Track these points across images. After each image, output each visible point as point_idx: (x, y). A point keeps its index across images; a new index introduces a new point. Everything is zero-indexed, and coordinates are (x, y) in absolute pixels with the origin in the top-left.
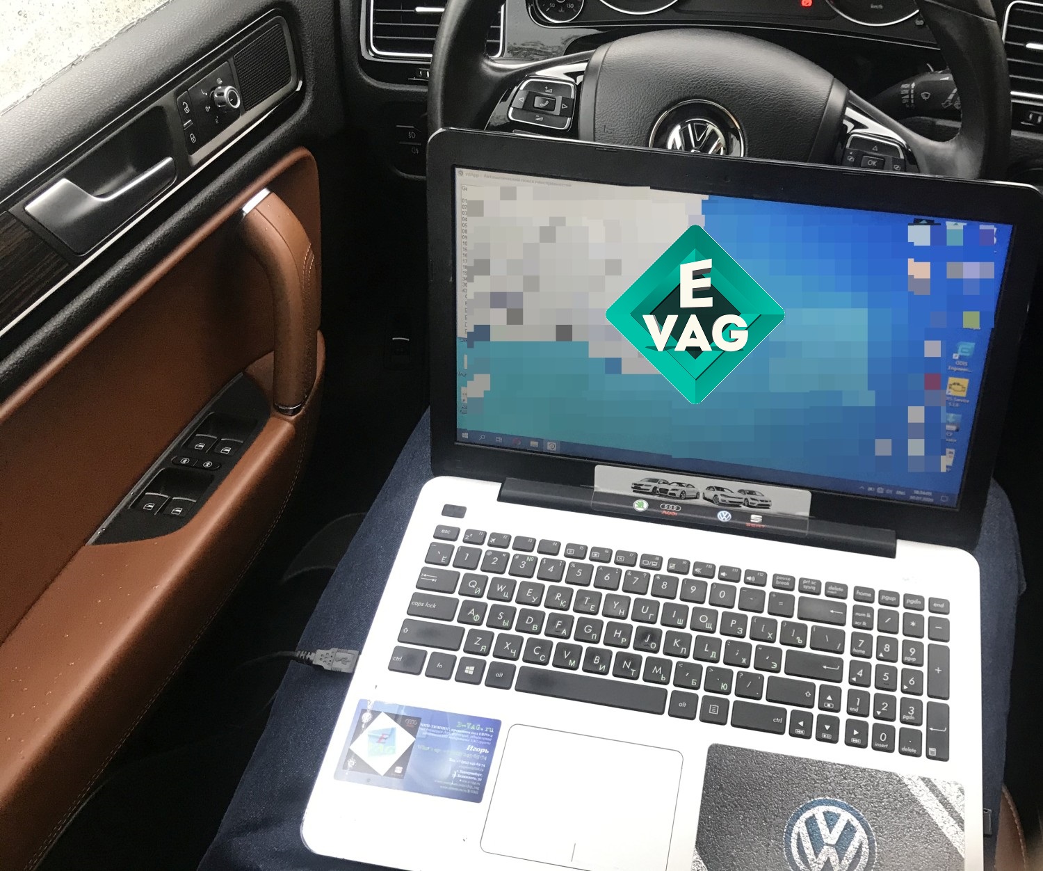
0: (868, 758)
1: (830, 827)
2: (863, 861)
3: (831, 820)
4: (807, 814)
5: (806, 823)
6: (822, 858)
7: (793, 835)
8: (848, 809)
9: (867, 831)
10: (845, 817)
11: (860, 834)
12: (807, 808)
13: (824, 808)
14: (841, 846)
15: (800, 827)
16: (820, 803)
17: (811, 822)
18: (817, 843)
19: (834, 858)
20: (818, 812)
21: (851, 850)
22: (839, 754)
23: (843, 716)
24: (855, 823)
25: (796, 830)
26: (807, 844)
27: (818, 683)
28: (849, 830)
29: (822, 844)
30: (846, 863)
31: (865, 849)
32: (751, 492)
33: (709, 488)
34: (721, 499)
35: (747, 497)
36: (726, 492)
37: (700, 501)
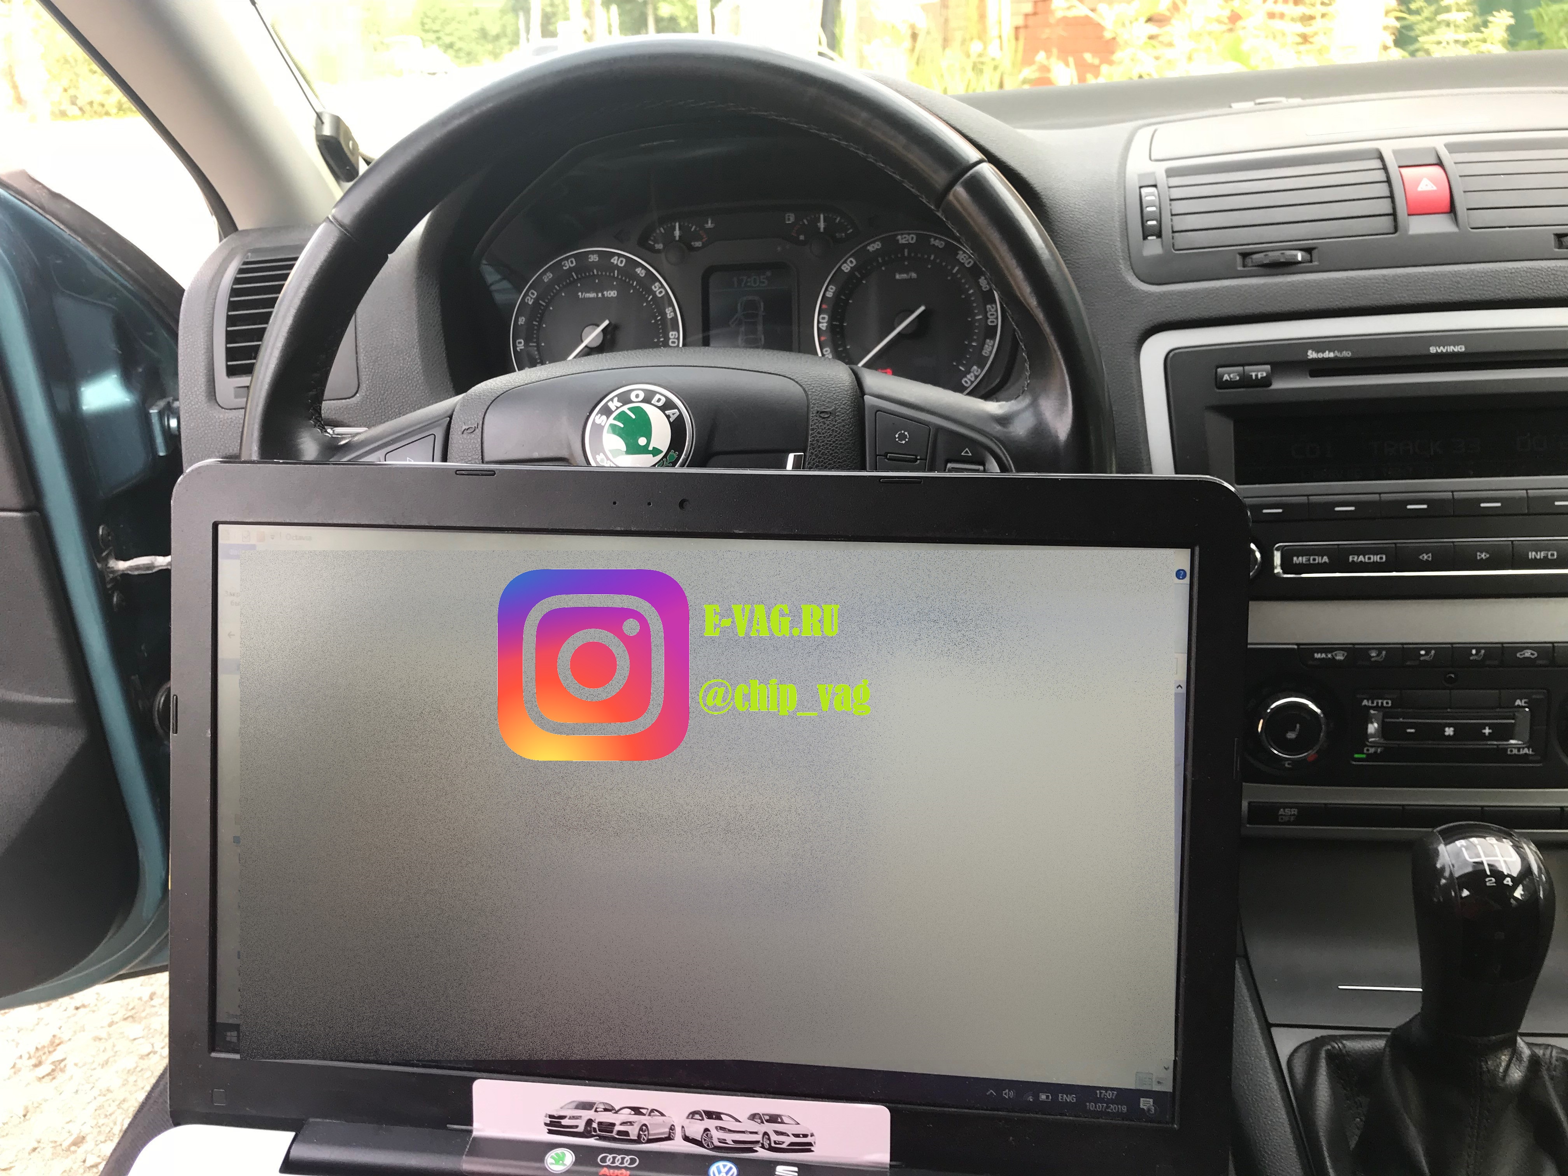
32: (774, 1119)
33: (693, 1114)
34: (716, 1135)
35: (770, 1128)
36: (727, 1123)
37: (678, 1145)
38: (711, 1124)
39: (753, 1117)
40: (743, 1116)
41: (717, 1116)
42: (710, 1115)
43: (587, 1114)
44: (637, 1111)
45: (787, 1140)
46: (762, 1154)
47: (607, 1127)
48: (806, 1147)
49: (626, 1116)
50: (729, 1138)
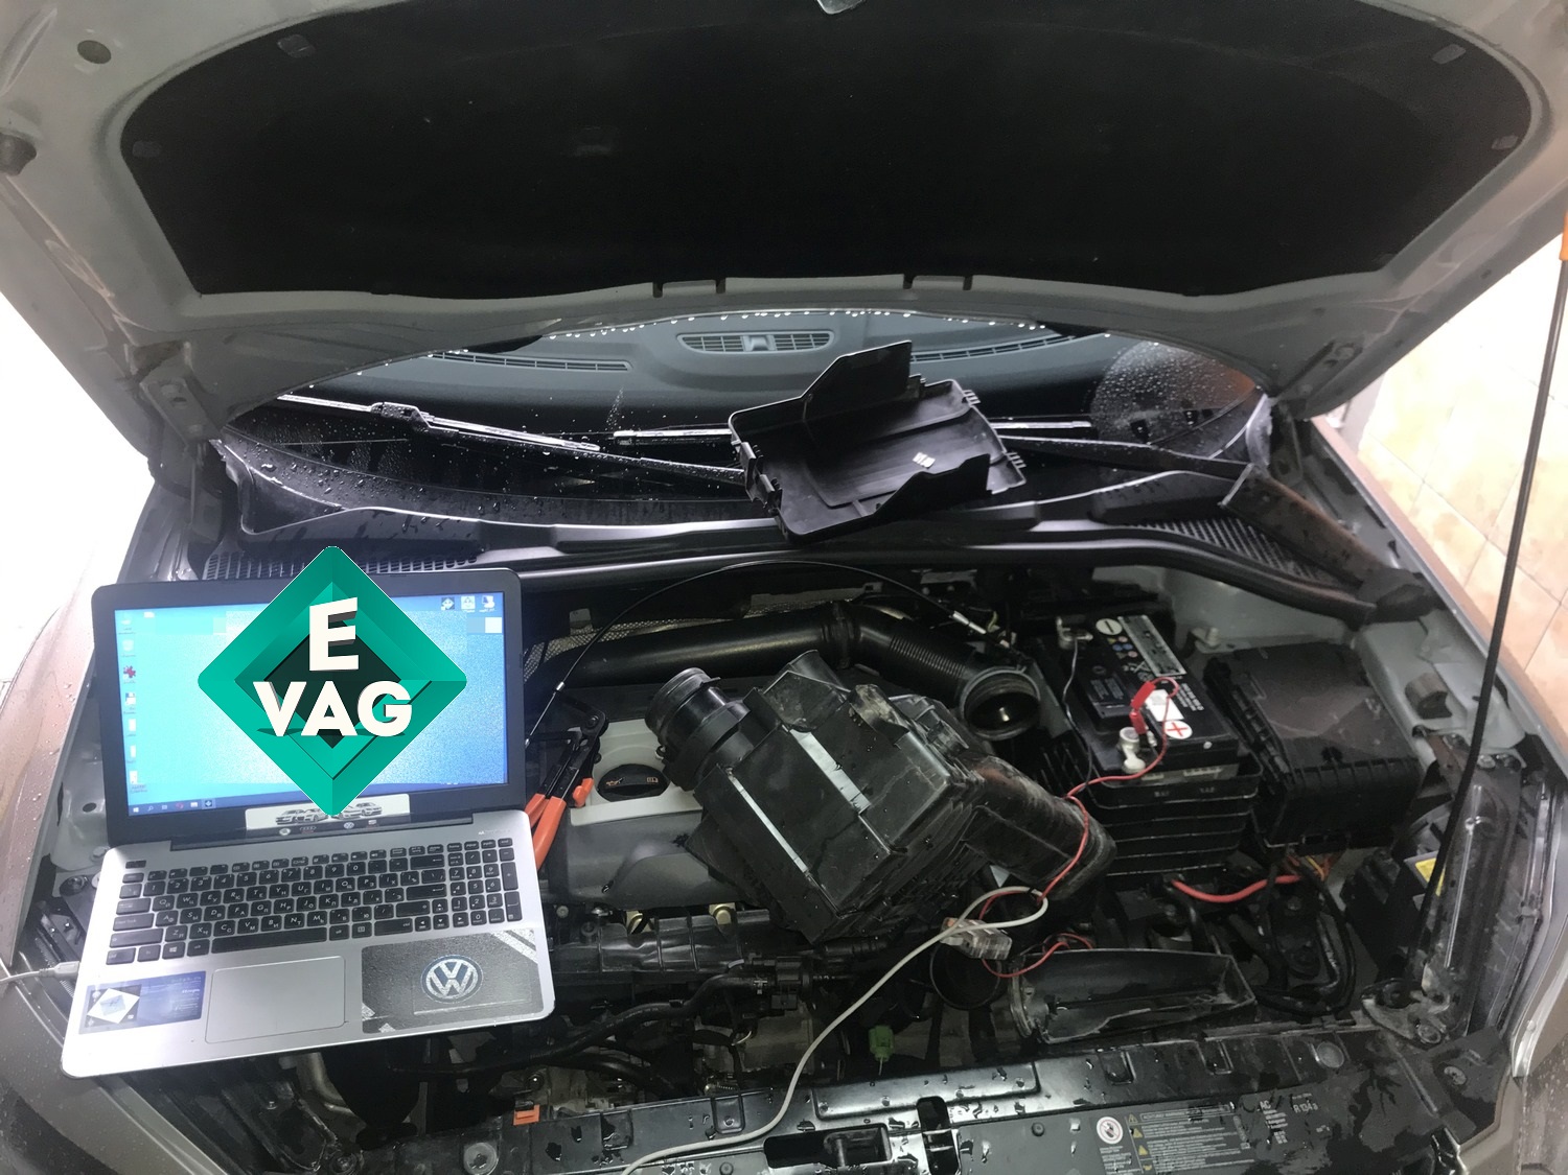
0: (471, 930)
1: (451, 969)
2: (475, 981)
3: (450, 967)
4: (435, 967)
5: (435, 971)
6: (448, 986)
7: (428, 980)
8: (461, 958)
9: (475, 966)
10: (459, 962)
11: (471, 969)
12: (431, 966)
13: (446, 961)
14: (459, 978)
15: (431, 974)
16: (442, 960)
17: (439, 972)
18: (443, 979)
19: (456, 984)
20: (442, 965)
21: (466, 978)
22: (451, 932)
23: (450, 913)
24: (466, 963)
25: (428, 976)
26: (438, 982)
27: (431, 901)
28: (463, 969)
29: (447, 979)
30: (464, 985)
31: (475, 975)
32: (366, 805)
35: (364, 808)
39: (358, 805)
43: (293, 816)
44: (313, 810)
45: (371, 812)
46: (362, 817)
47: (301, 818)
48: (379, 813)
49: (309, 813)
50: (349, 814)
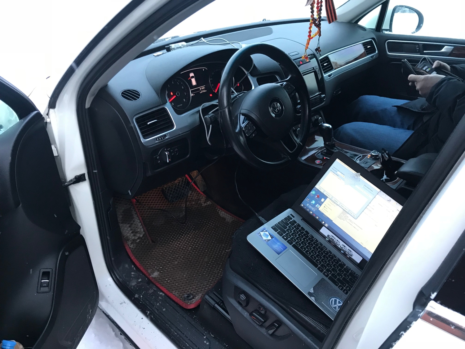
19: (337, 307)
26: (333, 302)
32: (350, 251)
33: (343, 245)
34: (343, 248)
36: (345, 248)
37: (339, 246)
38: (344, 247)
40: (348, 249)
41: (345, 247)
42: (344, 246)
43: (332, 237)
45: (350, 254)
46: (347, 253)
47: (333, 240)
48: (352, 256)
49: (336, 240)
50: (345, 250)
